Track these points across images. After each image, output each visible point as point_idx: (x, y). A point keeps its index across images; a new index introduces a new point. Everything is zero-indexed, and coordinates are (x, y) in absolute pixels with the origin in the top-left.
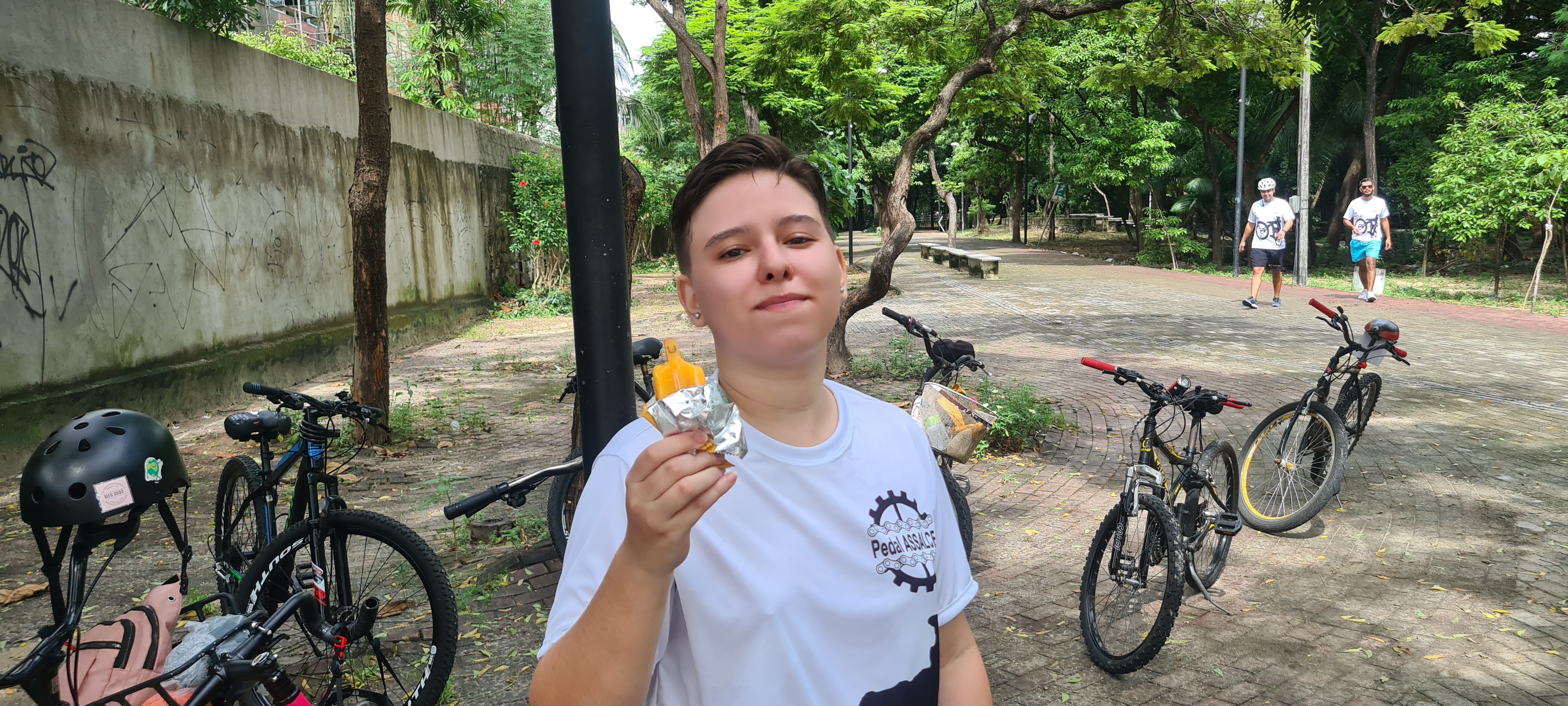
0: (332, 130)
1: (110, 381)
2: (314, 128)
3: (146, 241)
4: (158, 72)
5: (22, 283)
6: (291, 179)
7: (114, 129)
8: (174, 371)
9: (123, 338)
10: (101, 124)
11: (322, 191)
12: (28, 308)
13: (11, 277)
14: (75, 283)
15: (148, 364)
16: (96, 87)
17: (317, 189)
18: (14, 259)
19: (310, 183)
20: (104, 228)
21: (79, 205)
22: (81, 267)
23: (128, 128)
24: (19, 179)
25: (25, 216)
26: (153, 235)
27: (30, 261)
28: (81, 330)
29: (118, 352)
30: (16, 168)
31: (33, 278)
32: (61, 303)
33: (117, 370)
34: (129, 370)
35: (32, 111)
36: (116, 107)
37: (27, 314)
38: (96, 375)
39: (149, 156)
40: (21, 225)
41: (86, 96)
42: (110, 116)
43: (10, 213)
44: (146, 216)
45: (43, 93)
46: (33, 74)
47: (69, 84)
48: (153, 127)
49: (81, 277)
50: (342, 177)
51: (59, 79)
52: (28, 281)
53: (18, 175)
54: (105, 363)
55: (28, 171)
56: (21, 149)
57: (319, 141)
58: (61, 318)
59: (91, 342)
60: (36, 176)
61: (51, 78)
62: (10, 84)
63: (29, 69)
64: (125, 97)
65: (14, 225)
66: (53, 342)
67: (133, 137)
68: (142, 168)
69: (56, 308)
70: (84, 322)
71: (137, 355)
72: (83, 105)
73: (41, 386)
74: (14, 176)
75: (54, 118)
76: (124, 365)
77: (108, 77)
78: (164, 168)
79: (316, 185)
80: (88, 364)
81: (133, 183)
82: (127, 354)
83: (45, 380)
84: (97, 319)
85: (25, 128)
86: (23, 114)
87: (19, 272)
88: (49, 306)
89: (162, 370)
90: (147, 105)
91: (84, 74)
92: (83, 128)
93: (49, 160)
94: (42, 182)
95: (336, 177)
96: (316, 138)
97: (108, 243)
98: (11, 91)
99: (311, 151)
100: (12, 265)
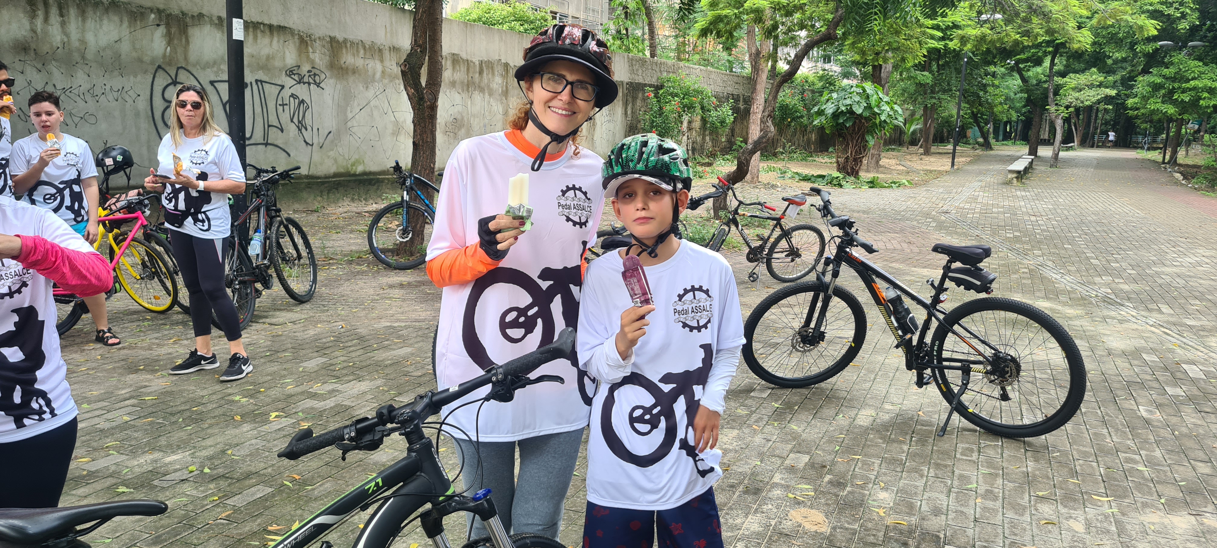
0: (503, 61)
1: (342, 179)
2: (489, 61)
3: (371, 115)
4: (388, 35)
5: (303, 130)
6: (468, 87)
7: (359, 62)
8: (378, 179)
9: (353, 160)
10: (353, 60)
11: (490, 95)
12: (305, 141)
13: (298, 127)
14: (330, 132)
15: (365, 173)
16: (352, 43)
17: (487, 94)
18: (300, 119)
19: (482, 90)
20: (349, 108)
21: (336, 97)
22: (334, 125)
23: (367, 62)
24: (307, 85)
25: (308, 101)
26: (375, 113)
27: (308, 121)
28: (331, 153)
29: (349, 166)
30: (306, 79)
31: (309, 128)
32: (322, 141)
33: (348, 174)
34: (355, 175)
35: (317, 55)
36: (362, 52)
37: (304, 144)
38: (336, 175)
39: (378, 75)
40: (305, 105)
41: (346, 47)
42: (358, 55)
43: (301, 99)
44: (372, 104)
45: (324, 46)
46: (319, 38)
47: (338, 41)
48: (382, 61)
49: (334, 130)
50: (507, 87)
51: (333, 40)
52: (306, 129)
53: (306, 83)
54: (342, 170)
55: (311, 81)
56: (309, 71)
57: (492, 68)
58: (321, 147)
59: (335, 160)
60: (315, 83)
61: (328, 39)
62: (307, 43)
63: (317, 36)
64: (367, 46)
65: (302, 105)
66: (316, 157)
67: (370, 66)
68: (373, 80)
69: (319, 143)
70: (333, 150)
71: (360, 169)
72: (344, 51)
73: (308, 176)
74: (304, 83)
75: (328, 58)
76: (352, 172)
77: (359, 38)
78: (386, 81)
79: (486, 91)
80: (333, 170)
81: (367, 87)
82: (354, 168)
83: (310, 173)
84: (340, 150)
85: (312, 62)
86: (312, 56)
87: (302, 125)
88: (315, 141)
89: (371, 177)
90: (380, 50)
91: (346, 37)
92: (342, 62)
93: (323, 76)
94: (318, 86)
95: (502, 87)
96: (490, 66)
97: (350, 115)
98: (307, 45)
99: (485, 73)
100: (299, 122)
